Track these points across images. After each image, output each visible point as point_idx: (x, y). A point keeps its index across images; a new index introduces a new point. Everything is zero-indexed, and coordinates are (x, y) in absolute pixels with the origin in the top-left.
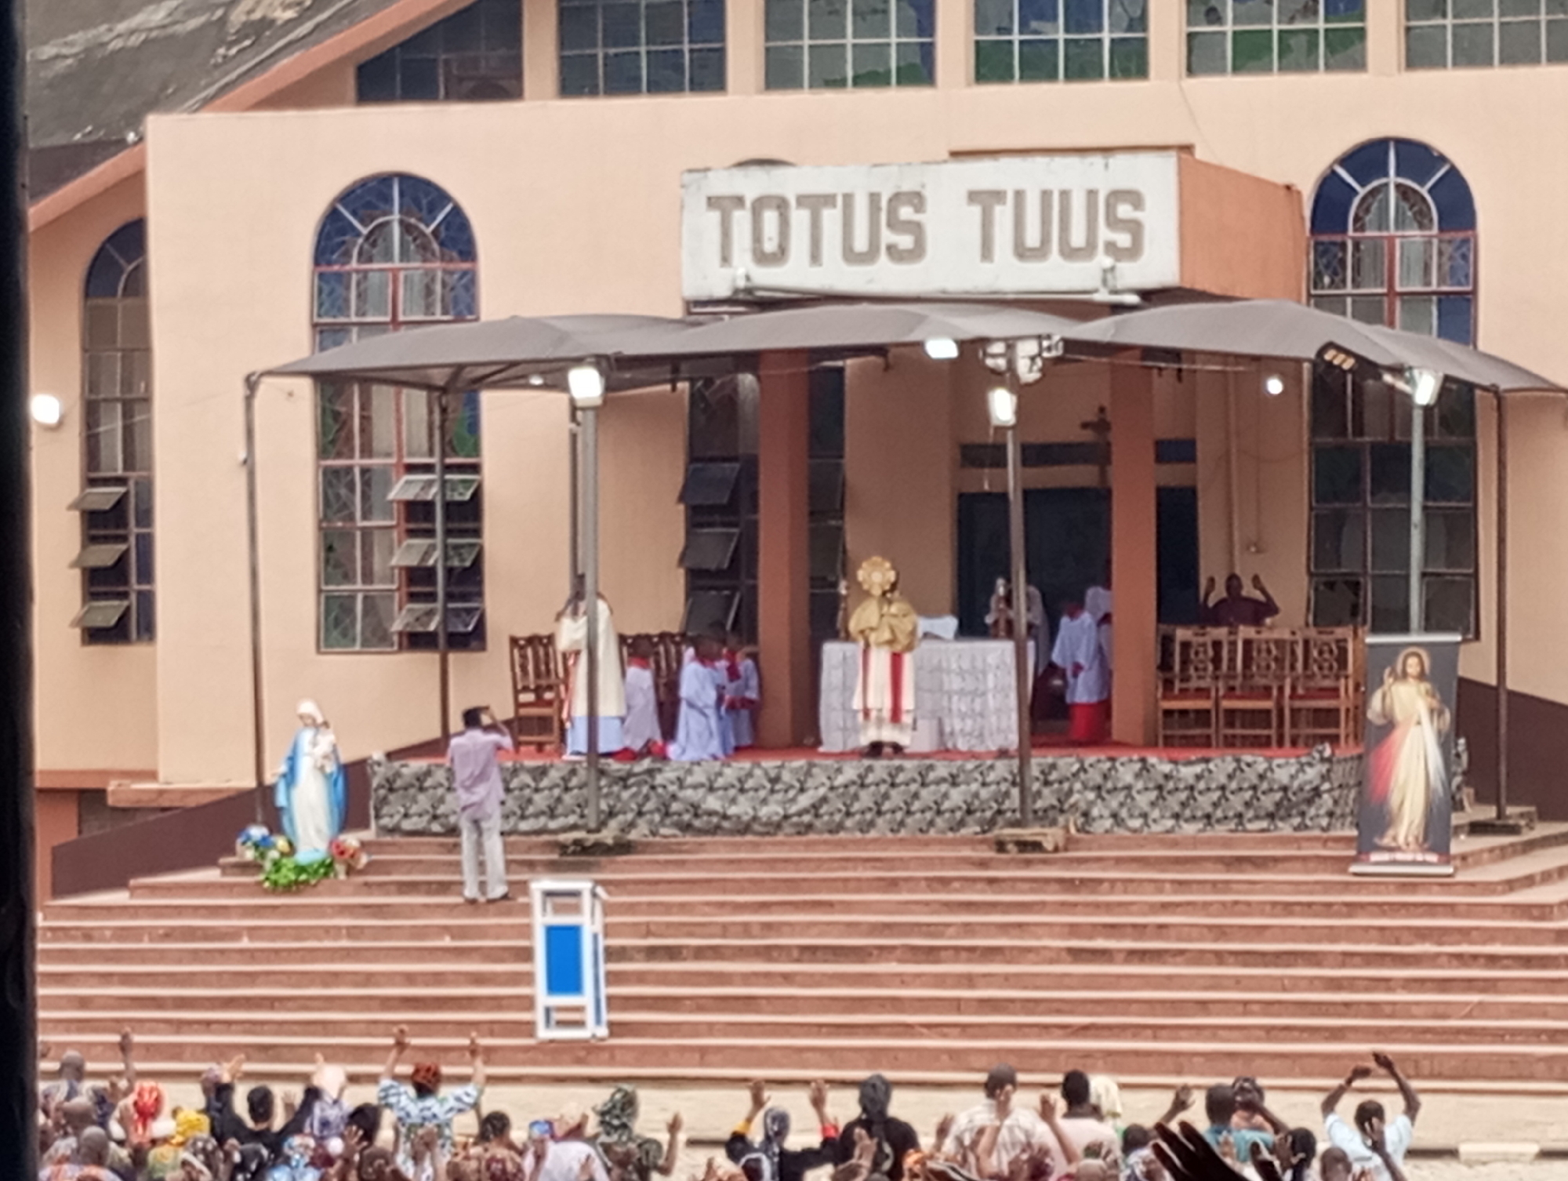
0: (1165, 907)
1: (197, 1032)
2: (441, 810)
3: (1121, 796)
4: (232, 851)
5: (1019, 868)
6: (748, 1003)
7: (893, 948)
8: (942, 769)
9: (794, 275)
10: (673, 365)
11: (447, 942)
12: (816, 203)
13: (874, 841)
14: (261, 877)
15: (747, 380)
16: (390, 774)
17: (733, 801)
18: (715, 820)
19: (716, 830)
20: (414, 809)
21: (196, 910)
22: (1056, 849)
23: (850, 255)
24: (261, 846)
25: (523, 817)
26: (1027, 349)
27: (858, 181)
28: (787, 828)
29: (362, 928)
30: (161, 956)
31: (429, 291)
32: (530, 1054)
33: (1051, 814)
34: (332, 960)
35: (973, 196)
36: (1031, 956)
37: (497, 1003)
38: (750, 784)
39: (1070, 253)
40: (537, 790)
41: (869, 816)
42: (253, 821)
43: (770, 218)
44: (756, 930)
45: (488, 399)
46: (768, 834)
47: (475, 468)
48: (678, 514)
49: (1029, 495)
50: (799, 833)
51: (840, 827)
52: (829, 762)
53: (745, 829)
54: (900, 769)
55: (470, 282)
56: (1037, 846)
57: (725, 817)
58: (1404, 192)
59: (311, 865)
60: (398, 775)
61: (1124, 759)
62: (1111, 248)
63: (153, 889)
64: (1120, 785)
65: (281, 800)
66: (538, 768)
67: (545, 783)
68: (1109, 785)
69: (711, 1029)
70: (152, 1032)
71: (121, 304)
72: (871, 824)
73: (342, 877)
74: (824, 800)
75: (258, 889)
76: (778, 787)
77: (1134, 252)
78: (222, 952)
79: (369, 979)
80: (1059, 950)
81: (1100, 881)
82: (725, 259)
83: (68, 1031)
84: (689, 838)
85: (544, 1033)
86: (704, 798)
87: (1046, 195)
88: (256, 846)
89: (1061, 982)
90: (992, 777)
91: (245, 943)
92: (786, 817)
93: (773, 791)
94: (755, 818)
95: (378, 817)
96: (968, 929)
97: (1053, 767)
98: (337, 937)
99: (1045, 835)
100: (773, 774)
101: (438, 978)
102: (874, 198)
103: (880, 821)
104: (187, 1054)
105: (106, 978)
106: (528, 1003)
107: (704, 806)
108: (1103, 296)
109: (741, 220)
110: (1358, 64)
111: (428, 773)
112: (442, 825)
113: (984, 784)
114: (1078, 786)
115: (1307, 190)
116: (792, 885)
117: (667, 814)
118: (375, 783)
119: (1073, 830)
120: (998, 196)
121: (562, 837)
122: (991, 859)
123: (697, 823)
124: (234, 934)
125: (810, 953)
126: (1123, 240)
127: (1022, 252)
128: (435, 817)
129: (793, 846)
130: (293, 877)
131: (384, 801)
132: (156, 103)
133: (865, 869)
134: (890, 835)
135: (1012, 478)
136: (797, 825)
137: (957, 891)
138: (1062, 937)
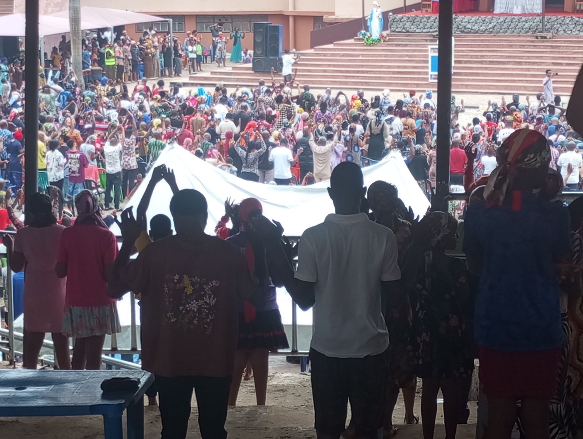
0: (575, 53)
1: (351, 79)
2: (405, 27)
3: (566, 26)
4: (357, 36)
5: (541, 43)
6: (477, 74)
7: (511, 62)
8: (524, 19)
11: (407, 58)
13: (507, 36)
14: (364, 42)
16: (394, 18)
17: (474, 26)
18: (469, 30)
19: (470, 32)
20: (399, 26)
21: (349, 50)
22: (550, 38)
24: (364, 35)
25: (424, 29)
28: (487, 32)
29: (387, 55)
30: (342, 61)
32: (427, 85)
33: (549, 30)
34: (380, 62)
36: (543, 64)
37: (419, 73)
38: (478, 21)
40: (428, 22)
41: (506, 30)
42: (362, 29)
44: (479, 57)
46: (482, 33)
50: (489, 33)
51: (499, 32)
52: (497, 17)
53: (477, 32)
54: (514, 18)
56: (546, 38)
57: (472, 29)
59: (375, 39)
60: (395, 18)
61: (567, 17)
63: (338, 44)
64: (566, 23)
65: (368, 24)
66: (428, 17)
67: (430, 21)
68: (563, 23)
69: (468, 80)
70: (341, 78)
72: (506, 31)
73: (382, 42)
74: (495, 26)
75: (363, 45)
76: (484, 22)
78: (356, 60)
79: (389, 67)
80: (550, 63)
81: (560, 46)
83: (322, 78)
84: (463, 34)
85: (430, 81)
86: (467, 25)
88: (363, 35)
90: (535, 21)
91: (360, 58)
92: (486, 29)
93: (483, 23)
94: (479, 30)
95: (390, 28)
96: (529, 57)
97: (550, 19)
98: (382, 57)
99: (547, 35)
100: (483, 19)
101: (405, 67)
103: (508, 31)
104: (349, 84)
105: (329, 65)
106: (427, 73)
107: (467, 27)
111: (402, 18)
112: (406, 30)
113: (534, 22)
114: (556, 23)
116: (488, 46)
117: (458, 29)
118: (390, 20)
119: (554, 34)
121: (434, 34)
122: (535, 41)
123: (465, 31)
124: (358, 56)
125: (491, 62)
128: (404, 28)
129: (488, 37)
130: (371, 42)
131: (392, 24)
133: (505, 42)
134: (511, 34)
136: (489, 31)
137: (526, 48)
138: (550, 59)
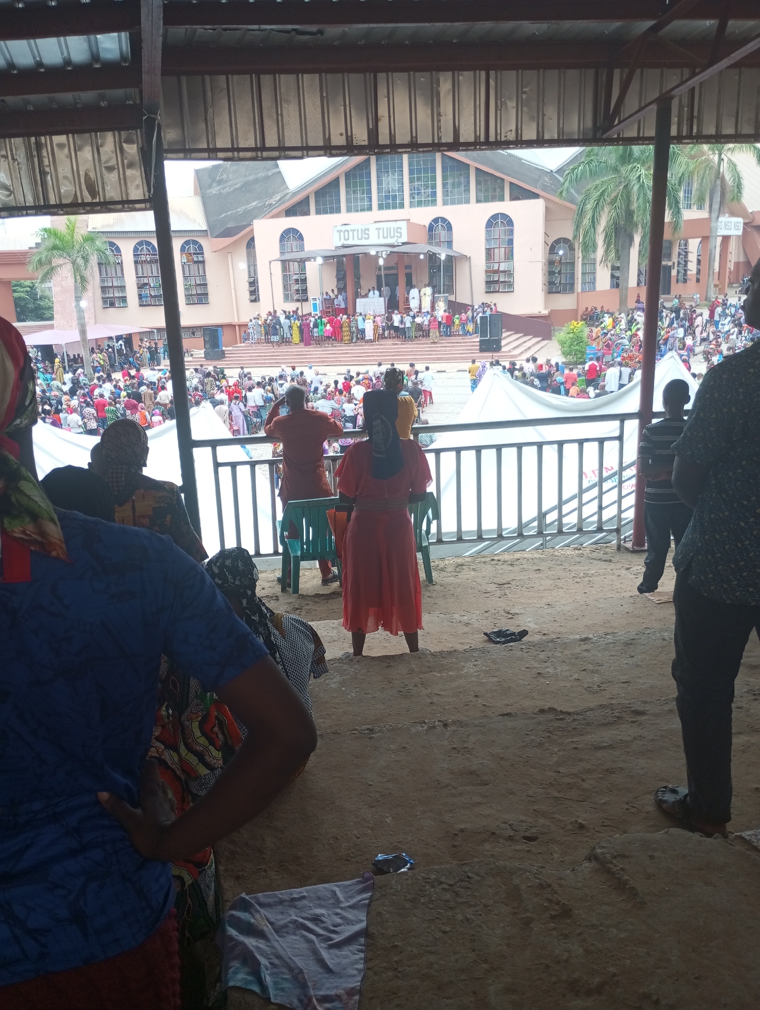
9: (350, 242)
10: (333, 257)
12: (353, 231)
15: (344, 259)
23: (358, 239)
26: (384, 253)
27: (359, 227)
31: (297, 246)
35: (377, 229)
39: (391, 237)
43: (346, 233)
45: (306, 263)
47: (305, 274)
48: (335, 280)
49: (385, 275)
55: (303, 245)
58: (442, 226)
62: (397, 236)
71: (252, 250)
77: (401, 237)
82: (340, 240)
87: (387, 228)
89: (391, 348)
102: (362, 230)
108: (396, 244)
109: (342, 233)
110: (436, 205)
115: (427, 225)
120: (380, 229)
126: (399, 235)
127: (384, 237)
132: (255, 218)
135: (383, 273)
